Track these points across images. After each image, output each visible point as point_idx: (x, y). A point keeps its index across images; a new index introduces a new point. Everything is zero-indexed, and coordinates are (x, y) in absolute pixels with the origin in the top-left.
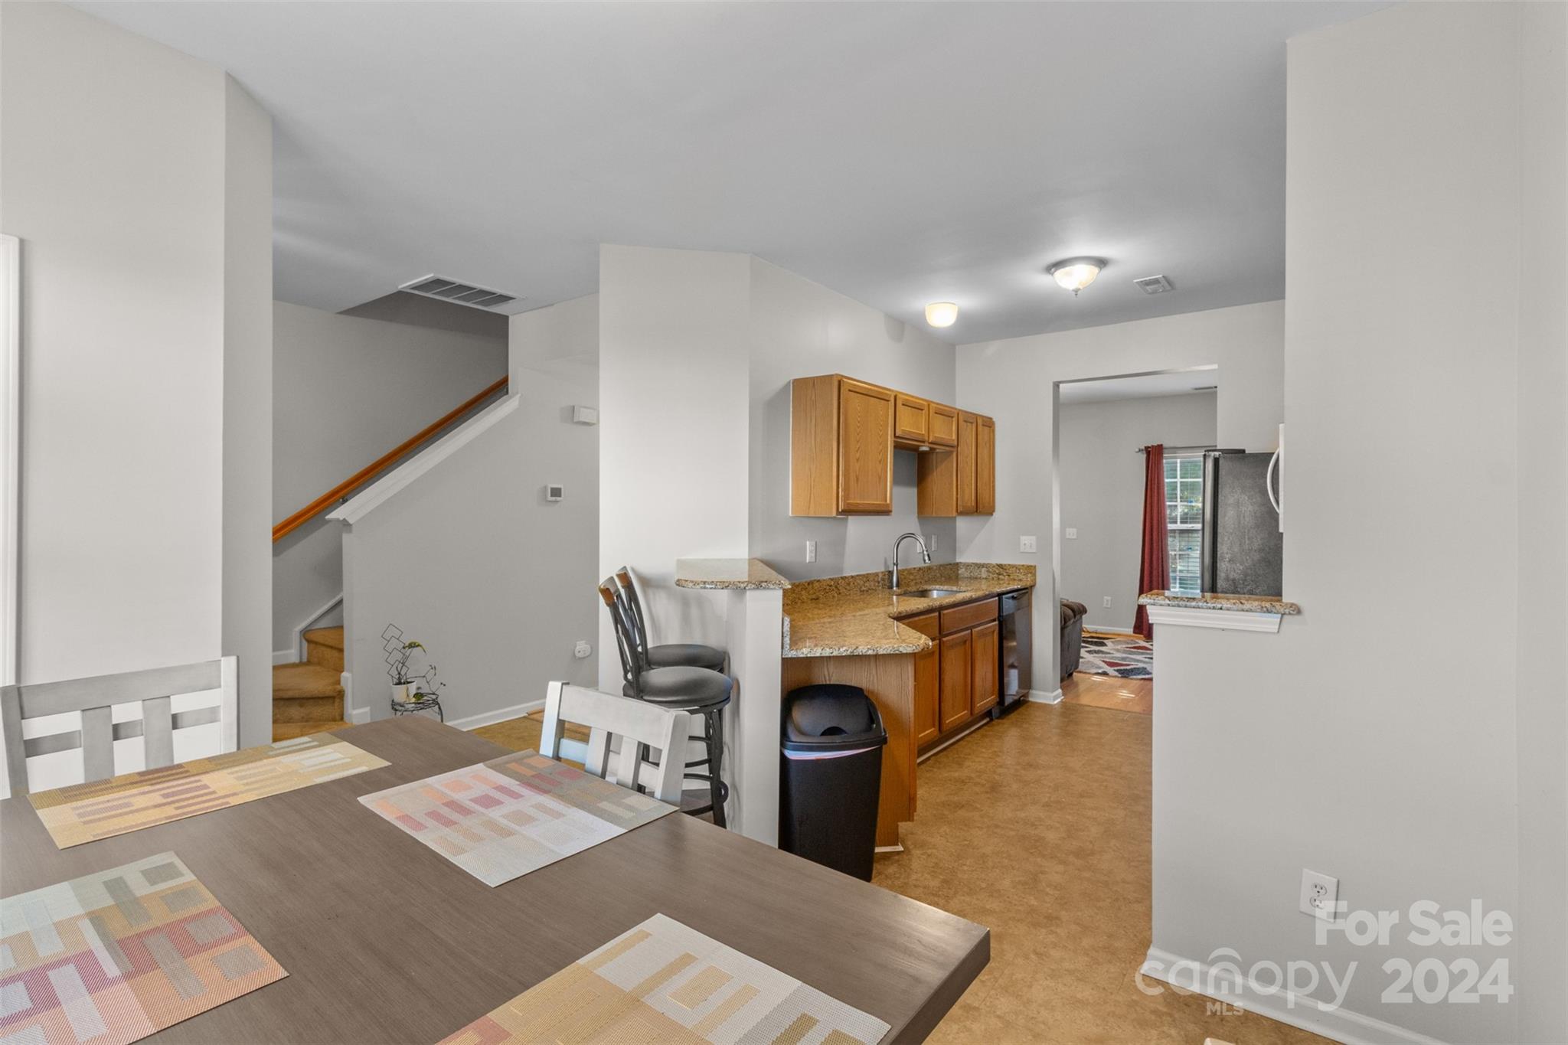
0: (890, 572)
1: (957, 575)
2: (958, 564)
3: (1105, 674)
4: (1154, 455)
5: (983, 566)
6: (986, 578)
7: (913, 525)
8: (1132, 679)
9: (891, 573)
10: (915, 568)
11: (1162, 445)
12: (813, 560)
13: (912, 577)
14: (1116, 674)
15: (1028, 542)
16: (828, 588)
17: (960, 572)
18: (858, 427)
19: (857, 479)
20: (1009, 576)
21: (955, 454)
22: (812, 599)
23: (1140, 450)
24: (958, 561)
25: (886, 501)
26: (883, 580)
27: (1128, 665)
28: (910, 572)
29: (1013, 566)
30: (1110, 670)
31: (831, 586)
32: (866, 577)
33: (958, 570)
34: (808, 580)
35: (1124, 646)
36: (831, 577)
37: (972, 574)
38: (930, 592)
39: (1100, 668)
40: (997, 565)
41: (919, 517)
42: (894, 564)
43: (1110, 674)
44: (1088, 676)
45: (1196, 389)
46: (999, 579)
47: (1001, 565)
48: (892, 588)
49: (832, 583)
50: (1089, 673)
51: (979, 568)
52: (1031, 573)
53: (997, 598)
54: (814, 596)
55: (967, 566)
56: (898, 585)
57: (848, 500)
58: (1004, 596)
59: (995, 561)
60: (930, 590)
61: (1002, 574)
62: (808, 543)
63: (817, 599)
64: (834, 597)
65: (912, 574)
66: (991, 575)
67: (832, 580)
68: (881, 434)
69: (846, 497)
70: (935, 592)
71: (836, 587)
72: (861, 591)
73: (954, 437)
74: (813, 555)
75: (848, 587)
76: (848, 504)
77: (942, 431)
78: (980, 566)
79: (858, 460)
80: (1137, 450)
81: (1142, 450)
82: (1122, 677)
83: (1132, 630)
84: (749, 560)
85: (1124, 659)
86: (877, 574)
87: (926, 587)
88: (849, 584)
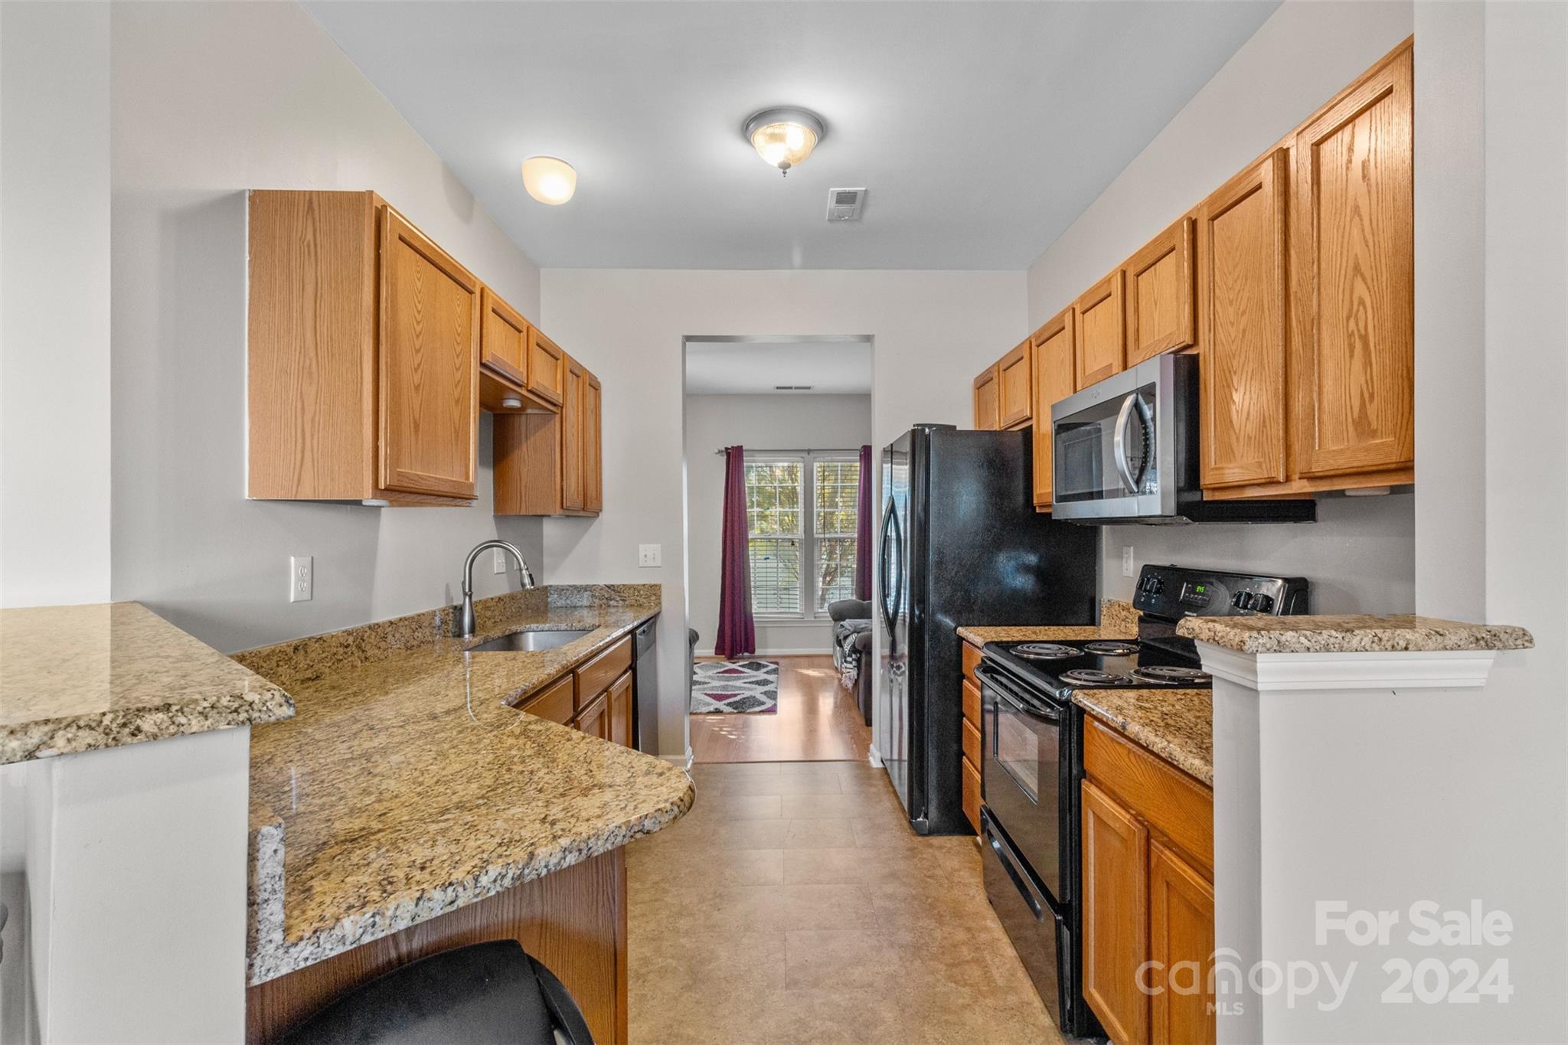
0: (455, 608)
1: (546, 604)
2: (547, 587)
3: (718, 712)
4: (734, 457)
5: (586, 588)
6: (590, 607)
7: (488, 529)
8: (750, 713)
9: (459, 610)
10: (492, 599)
11: (742, 447)
12: (307, 596)
13: (488, 614)
14: (729, 709)
15: (650, 552)
16: (341, 650)
17: (549, 599)
18: (418, 323)
19: (417, 426)
20: (623, 600)
21: (558, 417)
22: (303, 682)
23: (720, 452)
24: (546, 583)
25: (467, 478)
26: (444, 622)
27: (735, 695)
28: (486, 604)
29: (630, 587)
30: (721, 705)
31: (347, 647)
32: (416, 622)
33: (548, 597)
34: (295, 640)
35: (715, 671)
36: (348, 627)
37: (569, 602)
38: (523, 636)
39: (709, 704)
40: (609, 587)
41: (495, 517)
42: (465, 594)
43: (725, 711)
44: (701, 717)
45: (778, 388)
46: (609, 606)
47: (613, 586)
48: (459, 634)
49: (351, 640)
50: (700, 714)
51: (579, 591)
52: (655, 595)
53: (629, 636)
54: (309, 674)
55: (561, 590)
56: (472, 631)
57: (398, 466)
58: (638, 632)
59: (602, 581)
60: (522, 633)
61: (614, 599)
62: (292, 559)
63: (317, 677)
64: (354, 667)
65: (487, 608)
66: (597, 601)
67: (350, 633)
68: (458, 349)
69: (395, 459)
70: (531, 634)
71: (359, 647)
72: (407, 649)
73: (559, 391)
74: (306, 585)
75: (383, 645)
76: (400, 474)
77: (544, 378)
78: (579, 589)
79: (417, 388)
80: (717, 451)
81: (722, 451)
82: (739, 712)
83: (714, 651)
84: (115, 607)
85: (724, 688)
86: (433, 614)
87: (515, 628)
88: (384, 638)
